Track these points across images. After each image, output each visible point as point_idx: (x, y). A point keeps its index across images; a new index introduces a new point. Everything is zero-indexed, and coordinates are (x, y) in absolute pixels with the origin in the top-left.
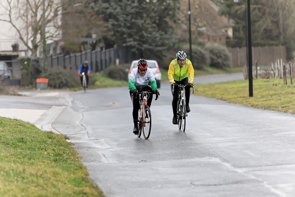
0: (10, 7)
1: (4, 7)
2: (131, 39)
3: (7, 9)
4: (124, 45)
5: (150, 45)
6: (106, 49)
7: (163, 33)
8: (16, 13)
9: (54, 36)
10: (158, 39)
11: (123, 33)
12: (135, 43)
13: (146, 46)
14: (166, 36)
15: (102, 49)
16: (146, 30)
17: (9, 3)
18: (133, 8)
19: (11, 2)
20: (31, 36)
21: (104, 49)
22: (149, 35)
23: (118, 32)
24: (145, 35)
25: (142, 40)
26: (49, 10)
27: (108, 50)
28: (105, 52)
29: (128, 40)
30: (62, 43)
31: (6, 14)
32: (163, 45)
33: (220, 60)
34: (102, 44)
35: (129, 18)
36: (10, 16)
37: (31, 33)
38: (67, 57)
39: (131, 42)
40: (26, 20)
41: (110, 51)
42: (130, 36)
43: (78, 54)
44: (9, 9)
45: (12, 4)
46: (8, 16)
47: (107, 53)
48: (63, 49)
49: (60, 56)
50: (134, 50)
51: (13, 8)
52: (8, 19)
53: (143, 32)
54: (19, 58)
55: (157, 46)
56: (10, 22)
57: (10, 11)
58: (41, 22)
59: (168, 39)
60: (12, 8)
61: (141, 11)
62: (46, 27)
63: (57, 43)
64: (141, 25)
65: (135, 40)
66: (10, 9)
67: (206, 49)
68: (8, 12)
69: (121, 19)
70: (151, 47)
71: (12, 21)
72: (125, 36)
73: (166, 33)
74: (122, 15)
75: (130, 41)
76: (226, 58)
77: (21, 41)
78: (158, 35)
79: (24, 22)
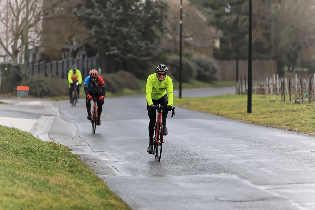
2: (115, 48)
4: (107, 53)
5: (135, 55)
6: (88, 57)
7: (149, 42)
9: (36, 42)
10: (143, 48)
11: (106, 41)
12: (119, 51)
13: (130, 55)
14: (152, 46)
15: (84, 56)
16: (131, 39)
18: (118, 14)
20: (12, 40)
21: (86, 57)
22: (134, 44)
23: (101, 39)
24: (130, 43)
25: (126, 50)
27: (90, 59)
28: (87, 61)
29: (112, 48)
30: (42, 50)
32: (148, 55)
33: (207, 73)
34: (84, 52)
35: (113, 25)
37: (12, 38)
38: (48, 64)
39: (115, 51)
40: (6, 23)
41: (92, 60)
42: (114, 44)
43: (60, 62)
47: (90, 62)
48: (43, 56)
49: (41, 63)
50: (117, 59)
53: (128, 41)
55: (141, 56)
59: (154, 49)
61: (126, 18)
63: (37, 49)
64: (125, 33)
65: (118, 49)
67: (193, 61)
69: (105, 26)
70: (135, 57)
72: (108, 44)
73: (152, 42)
74: (106, 22)
75: (113, 50)
76: (214, 71)
77: (1, 45)
78: (142, 44)
79: (4, 26)
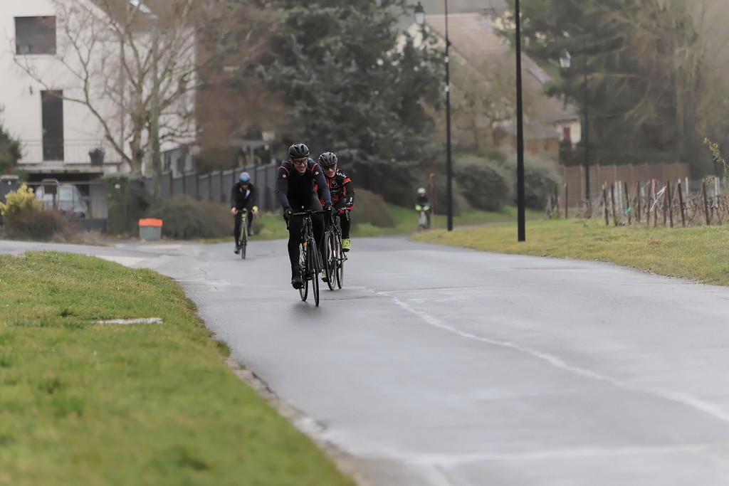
0: (87, 73)
1: (74, 73)
3: (81, 77)
8: (98, 86)
9: (178, 134)
11: (325, 131)
16: (376, 124)
17: (85, 65)
19: (88, 62)
20: (130, 132)
23: (314, 127)
26: (167, 79)
30: (196, 150)
31: (78, 87)
32: (411, 156)
35: (339, 98)
36: (86, 90)
37: (129, 126)
38: (204, 176)
40: (119, 99)
42: (341, 136)
44: (84, 76)
45: (90, 67)
46: (81, 92)
48: (198, 162)
49: (189, 174)
51: (93, 74)
52: (83, 98)
53: (369, 129)
54: (104, 177)
56: (87, 103)
57: (86, 81)
58: (149, 103)
59: (422, 144)
60: (89, 74)
61: (366, 83)
62: (159, 115)
63: (184, 149)
64: (363, 114)
66: (87, 77)
68: (83, 84)
69: (322, 100)
71: (90, 102)
72: (329, 136)
74: (322, 93)
77: (109, 142)
78: (399, 134)
79: (116, 104)
